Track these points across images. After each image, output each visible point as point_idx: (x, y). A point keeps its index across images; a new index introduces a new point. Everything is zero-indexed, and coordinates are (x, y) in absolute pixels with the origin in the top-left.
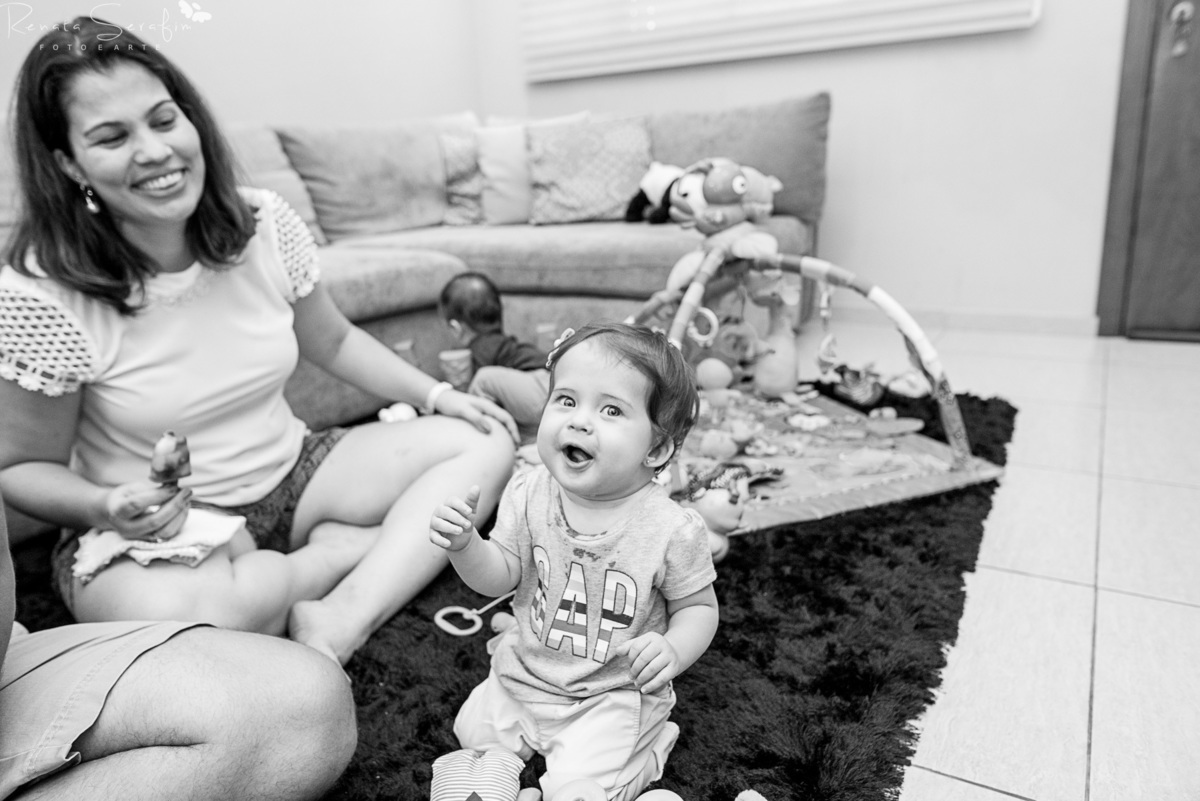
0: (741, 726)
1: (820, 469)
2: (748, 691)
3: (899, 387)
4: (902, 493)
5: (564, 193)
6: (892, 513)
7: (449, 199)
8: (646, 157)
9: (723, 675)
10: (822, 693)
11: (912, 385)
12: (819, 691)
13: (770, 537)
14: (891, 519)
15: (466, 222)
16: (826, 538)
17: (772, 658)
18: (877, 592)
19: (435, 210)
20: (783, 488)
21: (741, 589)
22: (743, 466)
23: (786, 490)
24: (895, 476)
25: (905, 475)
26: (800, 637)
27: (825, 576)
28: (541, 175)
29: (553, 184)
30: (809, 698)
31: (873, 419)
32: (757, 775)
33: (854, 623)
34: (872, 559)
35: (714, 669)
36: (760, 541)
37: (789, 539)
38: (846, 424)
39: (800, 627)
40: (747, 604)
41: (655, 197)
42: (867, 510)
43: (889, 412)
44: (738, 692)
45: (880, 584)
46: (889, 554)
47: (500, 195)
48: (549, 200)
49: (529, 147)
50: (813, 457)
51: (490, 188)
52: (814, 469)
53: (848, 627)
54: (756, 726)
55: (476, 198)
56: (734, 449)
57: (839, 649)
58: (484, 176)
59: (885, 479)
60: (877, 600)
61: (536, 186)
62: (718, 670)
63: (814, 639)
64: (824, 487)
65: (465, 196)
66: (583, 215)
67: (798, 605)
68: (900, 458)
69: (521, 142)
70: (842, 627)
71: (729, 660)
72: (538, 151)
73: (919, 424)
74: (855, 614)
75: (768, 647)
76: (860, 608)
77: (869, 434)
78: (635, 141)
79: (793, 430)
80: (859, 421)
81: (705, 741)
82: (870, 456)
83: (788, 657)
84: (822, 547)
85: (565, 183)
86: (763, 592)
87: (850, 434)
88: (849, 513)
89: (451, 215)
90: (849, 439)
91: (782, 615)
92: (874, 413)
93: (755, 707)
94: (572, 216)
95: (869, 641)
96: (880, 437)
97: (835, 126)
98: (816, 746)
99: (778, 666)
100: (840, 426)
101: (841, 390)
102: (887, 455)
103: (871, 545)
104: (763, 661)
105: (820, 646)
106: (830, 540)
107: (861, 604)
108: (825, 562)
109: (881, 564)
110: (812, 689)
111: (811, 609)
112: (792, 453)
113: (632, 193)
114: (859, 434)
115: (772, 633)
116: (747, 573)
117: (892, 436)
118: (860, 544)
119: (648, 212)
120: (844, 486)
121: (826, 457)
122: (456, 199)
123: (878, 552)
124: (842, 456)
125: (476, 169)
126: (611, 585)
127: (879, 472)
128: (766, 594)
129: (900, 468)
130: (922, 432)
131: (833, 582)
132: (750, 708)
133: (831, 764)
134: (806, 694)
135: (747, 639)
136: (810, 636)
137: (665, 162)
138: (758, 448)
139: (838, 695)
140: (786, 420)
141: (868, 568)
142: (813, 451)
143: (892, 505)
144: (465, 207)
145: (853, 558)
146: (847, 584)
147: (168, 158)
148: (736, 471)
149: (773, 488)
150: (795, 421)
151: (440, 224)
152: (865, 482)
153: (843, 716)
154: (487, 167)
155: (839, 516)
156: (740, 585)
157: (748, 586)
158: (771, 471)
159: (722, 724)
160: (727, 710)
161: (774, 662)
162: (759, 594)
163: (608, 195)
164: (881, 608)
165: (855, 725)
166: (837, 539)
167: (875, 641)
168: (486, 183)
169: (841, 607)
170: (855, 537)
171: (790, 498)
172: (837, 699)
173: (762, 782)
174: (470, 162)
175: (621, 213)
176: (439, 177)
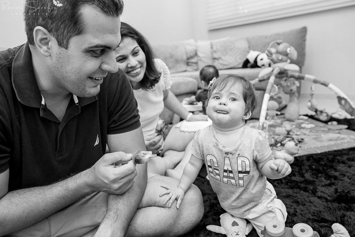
0: (312, 211)
1: (316, 139)
2: (311, 201)
3: (335, 116)
4: (346, 146)
5: (223, 60)
6: (344, 152)
7: (188, 64)
8: (248, 49)
9: (301, 196)
10: (337, 203)
11: (340, 115)
12: (336, 202)
13: (304, 158)
14: (345, 154)
15: (193, 70)
16: (324, 159)
17: (316, 192)
18: (347, 174)
19: (184, 67)
20: (305, 144)
21: (300, 172)
22: (291, 137)
23: (306, 145)
24: (342, 141)
25: (345, 141)
26: (324, 186)
27: (327, 169)
28: (216, 56)
29: (220, 58)
30: (333, 204)
31: (330, 125)
32: (323, 225)
33: (342, 183)
34: (341, 165)
35: (298, 194)
36: (302, 159)
37: (311, 158)
38: (321, 127)
39: (323, 183)
40: (303, 176)
41: (252, 61)
42: (335, 151)
43: (335, 123)
44: (308, 201)
45: (347, 172)
46: (347, 163)
47: (203, 62)
48: (218, 63)
49: (212, 48)
50: (312, 135)
51: (200, 60)
52: (314, 139)
53: (340, 184)
54: (318, 211)
55: (196, 63)
56: (286, 133)
57: (339, 190)
58: (198, 56)
59: (339, 142)
60: (348, 176)
61: (214, 59)
62: (300, 194)
63: (329, 187)
64: (319, 144)
65: (193, 63)
66: (229, 67)
67: (321, 177)
68: (342, 136)
69: (209, 47)
70: (337, 184)
71: (302, 192)
72: (215, 48)
73: (346, 127)
74: (341, 180)
75: (314, 188)
76: (343, 178)
77: (329, 129)
78: (244, 45)
79: (303, 128)
80: (324, 126)
81: (301, 214)
82: (332, 135)
83: (322, 192)
84: (323, 161)
85: (223, 58)
86: (307, 173)
87: (323, 129)
88: (329, 152)
89: (189, 68)
90: (323, 131)
91: (316, 180)
92: (330, 123)
93: (314, 205)
94: (225, 67)
95: (348, 189)
96: (334, 130)
97: (308, 37)
98: (341, 218)
99: (319, 194)
100: (318, 127)
101: (316, 117)
102: (338, 135)
103: (340, 161)
104: (314, 192)
105: (332, 189)
106: (325, 159)
107: (343, 177)
108: (325, 165)
109: (345, 166)
110: (334, 201)
111: (325, 178)
112: (305, 134)
113: (244, 59)
114: (326, 129)
115: (314, 185)
116: (301, 168)
117: (337, 130)
118: (336, 160)
119: (249, 65)
120: (326, 144)
121: (317, 135)
122: (190, 64)
123: (343, 162)
124: (322, 135)
125: (196, 54)
126: (240, 162)
127: (336, 140)
128: (308, 174)
129: (343, 139)
130: (348, 129)
131: (331, 171)
132: (314, 206)
133: (348, 223)
134: (332, 202)
135: (306, 186)
136: (327, 186)
137: (254, 50)
138: (294, 132)
139: (343, 203)
140: (300, 125)
141: (341, 167)
142: (311, 134)
143: (344, 150)
144: (193, 66)
145: (334, 164)
146: (335, 172)
147: (137, 65)
148: (290, 139)
149: (302, 144)
150: (303, 125)
151: (185, 71)
152: (332, 143)
153: (347, 210)
154: (199, 54)
155: (325, 152)
156: (300, 171)
157: (302, 171)
158: (300, 139)
159: (306, 210)
160: (306, 206)
161: (318, 193)
162: (306, 173)
163: (236, 61)
164: (350, 179)
165: (353, 212)
166: (328, 159)
167: (350, 189)
168: (199, 58)
169: (335, 178)
170: (334, 158)
171: (308, 147)
172: (343, 205)
173: (324, 227)
174: (194, 53)
175: (241, 66)
176: (185, 58)
